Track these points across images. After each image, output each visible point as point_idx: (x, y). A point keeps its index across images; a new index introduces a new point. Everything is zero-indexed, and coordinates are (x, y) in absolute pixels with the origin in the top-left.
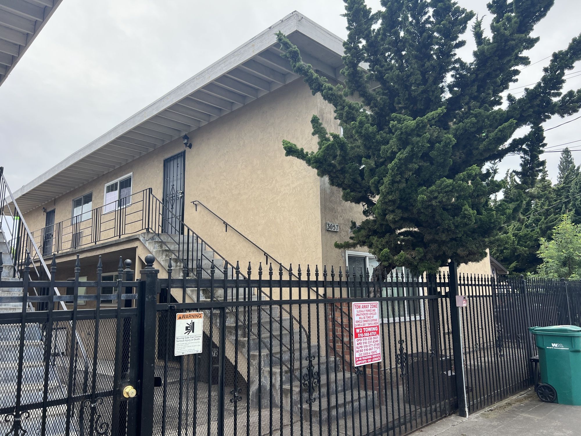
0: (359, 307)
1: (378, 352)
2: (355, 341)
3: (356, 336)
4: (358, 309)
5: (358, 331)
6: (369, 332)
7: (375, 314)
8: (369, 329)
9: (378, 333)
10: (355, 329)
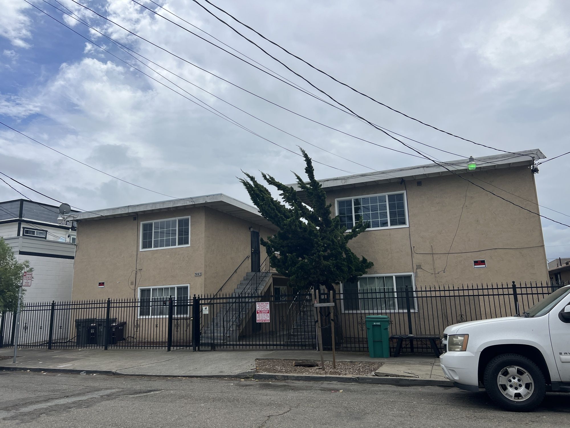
0: (260, 304)
1: (268, 319)
2: (257, 315)
3: (258, 313)
4: (259, 305)
5: (258, 311)
6: (264, 312)
7: (267, 306)
8: (264, 311)
9: (268, 313)
10: (257, 311)
